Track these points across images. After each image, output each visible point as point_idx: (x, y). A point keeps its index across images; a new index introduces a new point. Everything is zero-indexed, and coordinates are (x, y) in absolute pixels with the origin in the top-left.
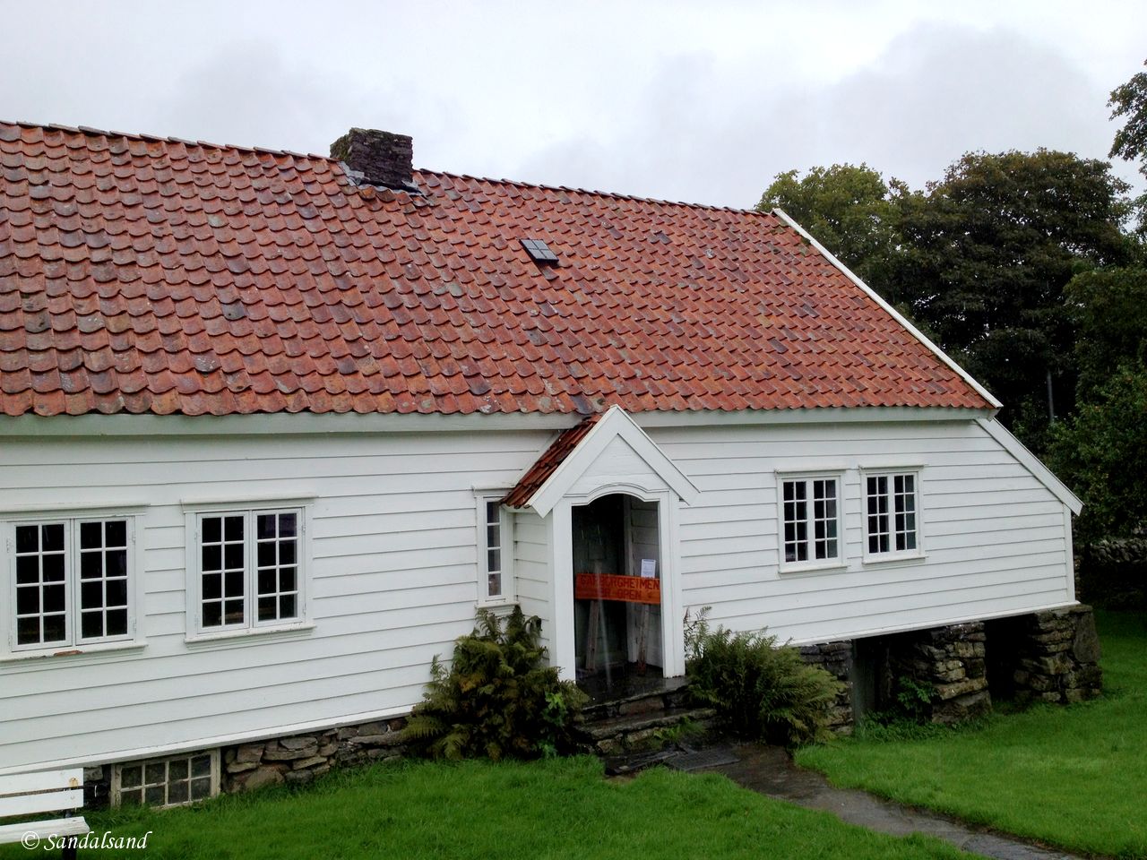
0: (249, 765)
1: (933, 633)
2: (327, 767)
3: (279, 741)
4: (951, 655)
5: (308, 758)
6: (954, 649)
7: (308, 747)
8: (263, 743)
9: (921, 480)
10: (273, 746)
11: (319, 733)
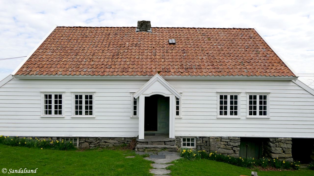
0: (82, 142)
1: (270, 139)
2: (98, 145)
3: (88, 138)
4: (278, 146)
5: (94, 142)
6: (279, 144)
7: (94, 140)
8: (85, 138)
9: (269, 97)
10: (87, 139)
11: (97, 138)
